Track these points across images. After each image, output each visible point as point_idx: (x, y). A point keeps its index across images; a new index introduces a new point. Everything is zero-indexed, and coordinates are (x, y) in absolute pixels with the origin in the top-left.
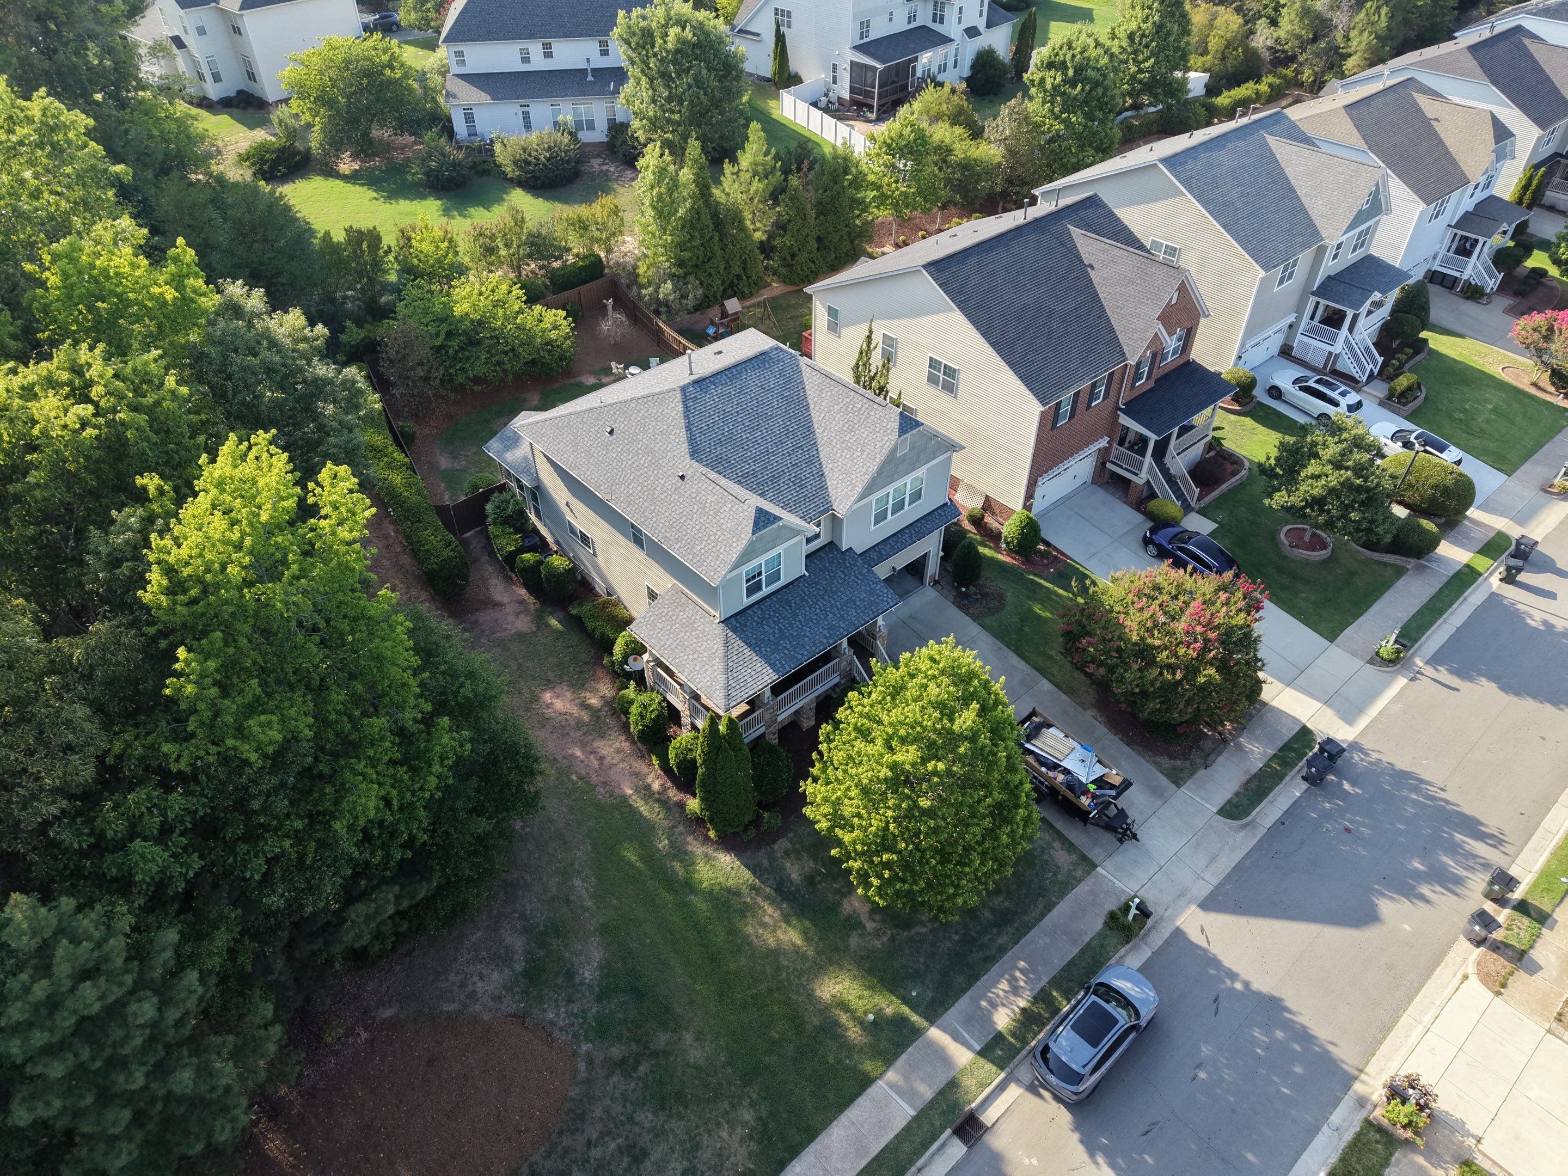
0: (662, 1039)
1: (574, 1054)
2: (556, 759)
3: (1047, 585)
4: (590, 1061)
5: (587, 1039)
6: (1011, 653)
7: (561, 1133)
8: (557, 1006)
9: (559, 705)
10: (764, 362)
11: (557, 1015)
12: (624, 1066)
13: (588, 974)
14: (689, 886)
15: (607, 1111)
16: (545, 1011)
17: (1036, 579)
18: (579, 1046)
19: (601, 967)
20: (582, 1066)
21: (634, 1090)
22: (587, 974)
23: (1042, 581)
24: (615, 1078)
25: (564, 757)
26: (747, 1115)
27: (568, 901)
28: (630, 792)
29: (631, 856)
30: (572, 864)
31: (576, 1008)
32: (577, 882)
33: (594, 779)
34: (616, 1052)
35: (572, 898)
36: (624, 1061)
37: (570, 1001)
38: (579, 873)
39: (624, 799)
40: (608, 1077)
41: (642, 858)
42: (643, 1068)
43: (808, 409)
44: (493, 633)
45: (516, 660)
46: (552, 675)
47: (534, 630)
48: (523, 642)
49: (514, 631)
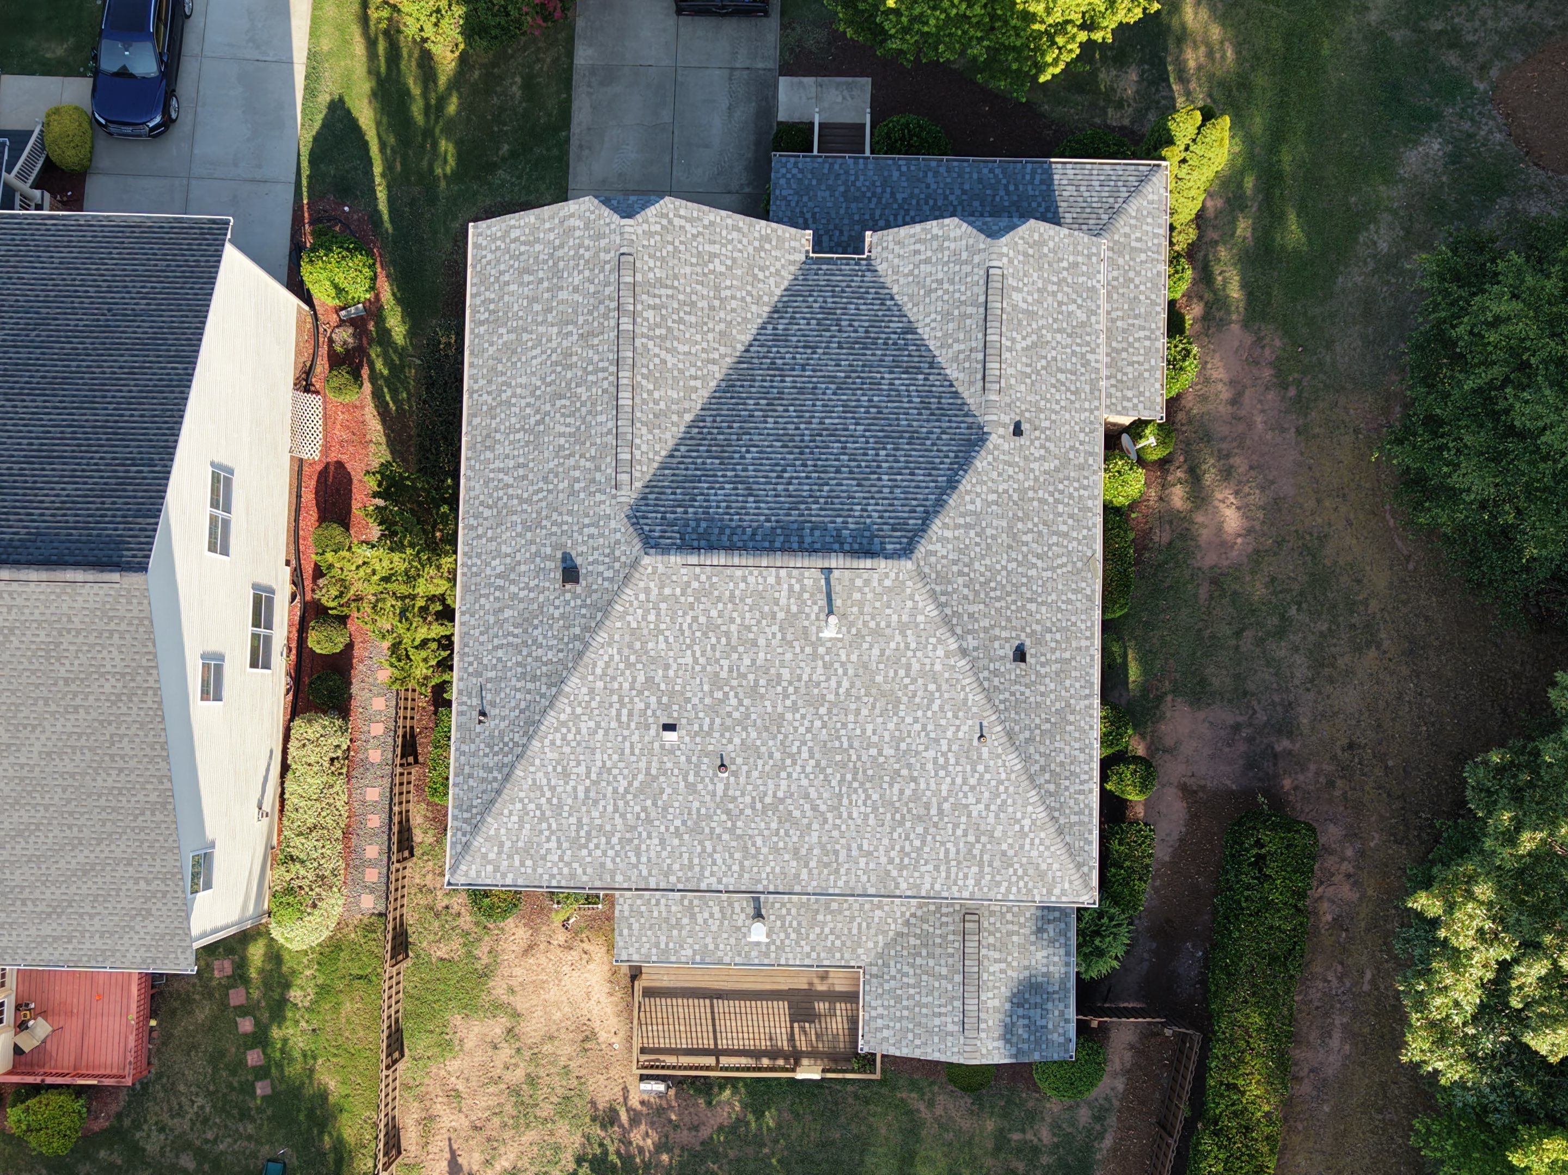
0: (1399, 36)
1: (1495, 88)
2: (1298, 432)
3: (381, 195)
4: (1484, 68)
5: (1475, 91)
6: (575, 129)
7: (1551, 33)
8: (1486, 139)
11: (1490, 132)
12: (1454, 40)
13: (1434, 146)
15: (1496, 18)
16: (1501, 144)
17: (386, 217)
18: (1486, 92)
19: (1416, 143)
20: (1494, 73)
21: (1460, 14)
22: (1436, 147)
23: (383, 206)
24: (1470, 38)
25: (1283, 430)
27: (1408, 232)
28: (1235, 327)
30: (1374, 272)
31: (1467, 126)
32: (1383, 246)
33: (1266, 375)
34: (1452, 59)
35: (1402, 233)
36: (1451, 46)
37: (1470, 136)
38: (1374, 256)
39: (1246, 324)
40: (1475, 44)
42: (1438, 26)
43: (699, 419)
44: (1236, 728)
45: (1237, 647)
46: (1203, 592)
47: (1169, 698)
48: (1203, 682)
49: (1201, 715)
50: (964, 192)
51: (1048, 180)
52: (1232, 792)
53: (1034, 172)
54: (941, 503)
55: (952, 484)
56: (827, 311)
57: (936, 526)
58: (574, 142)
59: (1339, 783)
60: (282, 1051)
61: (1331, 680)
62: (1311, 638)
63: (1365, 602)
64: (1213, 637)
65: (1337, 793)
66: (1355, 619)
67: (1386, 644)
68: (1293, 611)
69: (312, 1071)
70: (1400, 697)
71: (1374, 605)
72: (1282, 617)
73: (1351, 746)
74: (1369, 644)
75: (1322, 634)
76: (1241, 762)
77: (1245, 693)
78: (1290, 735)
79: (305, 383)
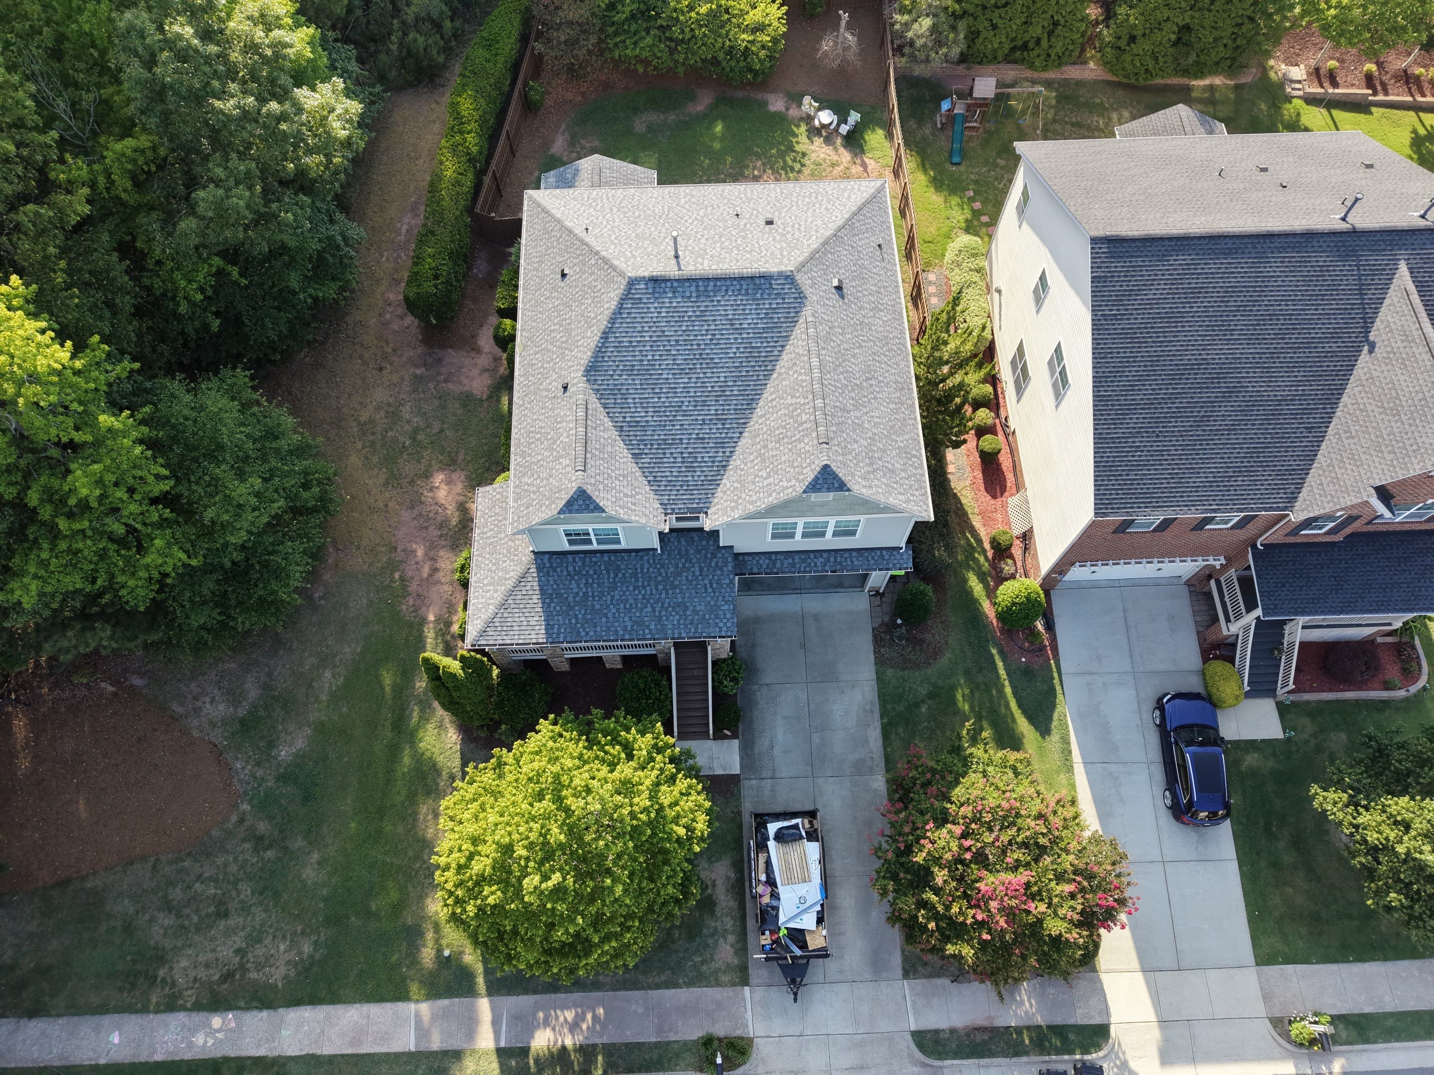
0: (298, 843)
1: (236, 806)
2: (395, 548)
3: (1002, 672)
4: (242, 820)
5: (250, 802)
6: (878, 724)
7: (189, 854)
8: (247, 762)
9: (442, 494)
10: (757, 288)
11: (243, 768)
12: (259, 842)
13: (284, 753)
14: (412, 738)
15: (226, 865)
16: (237, 759)
17: (997, 659)
18: (242, 803)
19: (296, 755)
20: (234, 818)
21: (252, 865)
22: (283, 753)
23: (1000, 664)
24: (247, 846)
25: (405, 550)
26: (307, 948)
27: (310, 685)
28: (431, 618)
29: (388, 679)
30: (334, 656)
31: (260, 773)
32: (328, 674)
33: (413, 587)
34: (262, 827)
35: (314, 684)
36: (261, 838)
37: (258, 764)
38: (335, 666)
39: (423, 621)
40: (244, 841)
41: (395, 686)
42: (270, 854)
44: (446, 381)
45: (443, 423)
46: (461, 456)
47: (484, 397)
48: (464, 406)
49: (466, 388)
50: (606, 615)
51: (549, 628)
52: (451, 347)
53: (558, 634)
54: (612, 320)
55: (605, 336)
56: (691, 469)
57: (613, 305)
58: (877, 715)
59: (390, 351)
60: (963, 209)
61: (389, 405)
62: (399, 428)
63: (364, 447)
64: (457, 430)
65: (391, 345)
66: (371, 438)
67: (354, 424)
68: (408, 443)
69: (946, 202)
70: (350, 396)
71: (359, 445)
72: (414, 440)
73: (381, 369)
74: (365, 423)
75: (391, 429)
76: (445, 362)
77: (440, 398)
78: (415, 376)
79: (1026, 537)
